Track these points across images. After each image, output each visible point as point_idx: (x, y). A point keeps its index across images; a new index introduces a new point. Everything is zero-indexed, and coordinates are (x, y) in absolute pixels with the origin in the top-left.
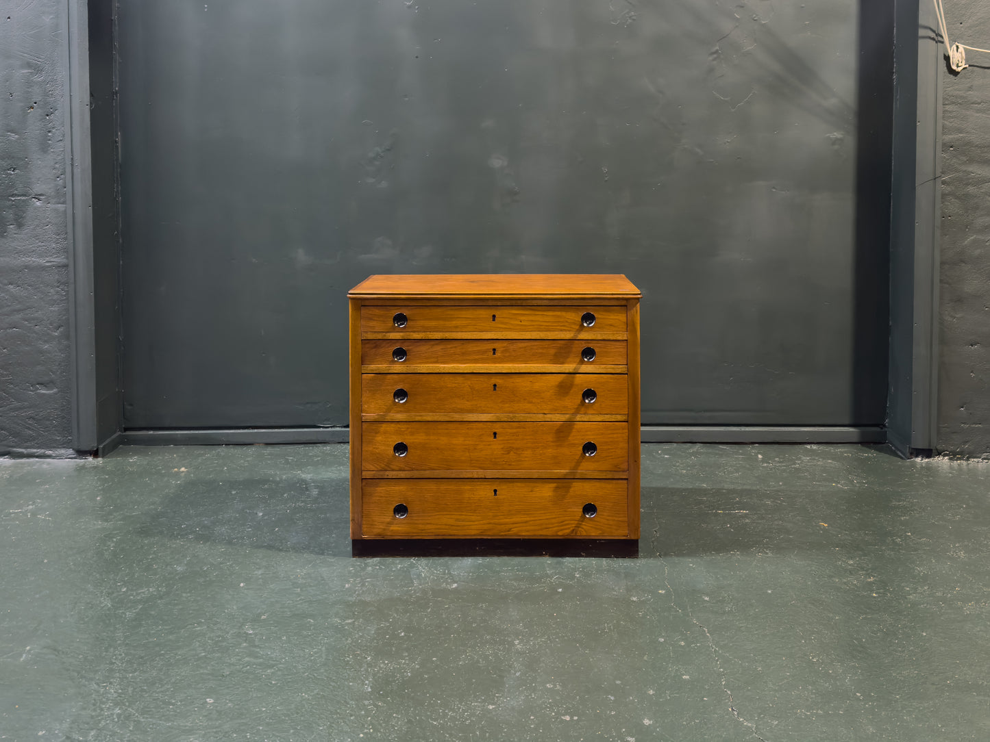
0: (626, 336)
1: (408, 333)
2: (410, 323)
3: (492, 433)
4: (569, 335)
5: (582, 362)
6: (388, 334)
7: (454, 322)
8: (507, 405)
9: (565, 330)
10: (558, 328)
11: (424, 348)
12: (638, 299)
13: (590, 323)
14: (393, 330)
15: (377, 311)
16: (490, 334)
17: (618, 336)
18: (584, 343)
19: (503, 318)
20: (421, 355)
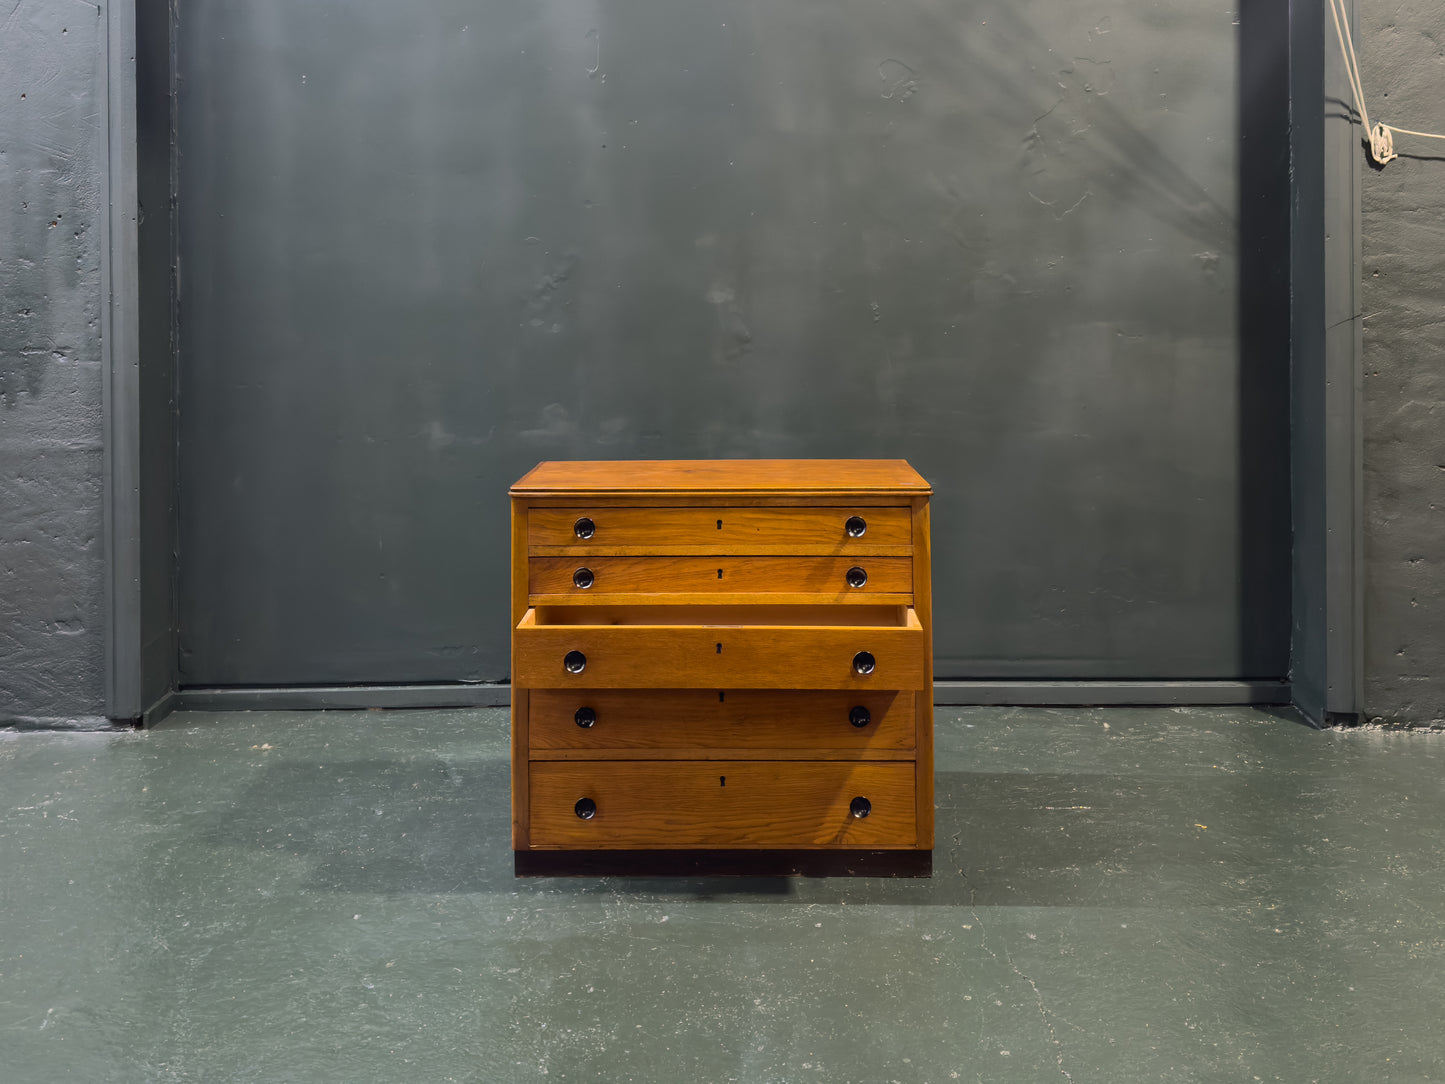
0: (909, 550)
1: (596, 548)
2: (599, 533)
3: (717, 694)
4: (828, 550)
5: (847, 589)
6: (568, 549)
7: (661, 531)
9: (823, 543)
10: (813, 539)
11: (619, 569)
12: (928, 496)
13: (859, 532)
14: (574, 542)
16: (714, 548)
17: (899, 551)
18: (850, 560)
19: (732, 524)
20: (614, 580)
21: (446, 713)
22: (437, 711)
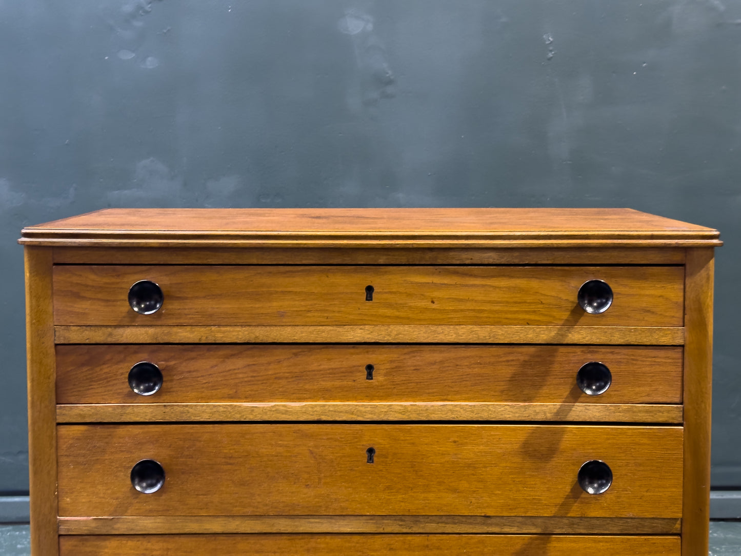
0: (680, 334)
1: (166, 330)
2: (172, 306)
4: (544, 334)
5: (576, 395)
6: (120, 331)
7: (275, 304)
8: (400, 497)
9: (538, 323)
10: (521, 316)
11: (204, 364)
12: (711, 247)
13: (601, 305)
14: (131, 320)
15: (91, 278)
16: (360, 331)
17: (662, 336)
18: (582, 351)
19: (391, 293)
20: (197, 381)
21: (21, 530)
22: (10, 528)
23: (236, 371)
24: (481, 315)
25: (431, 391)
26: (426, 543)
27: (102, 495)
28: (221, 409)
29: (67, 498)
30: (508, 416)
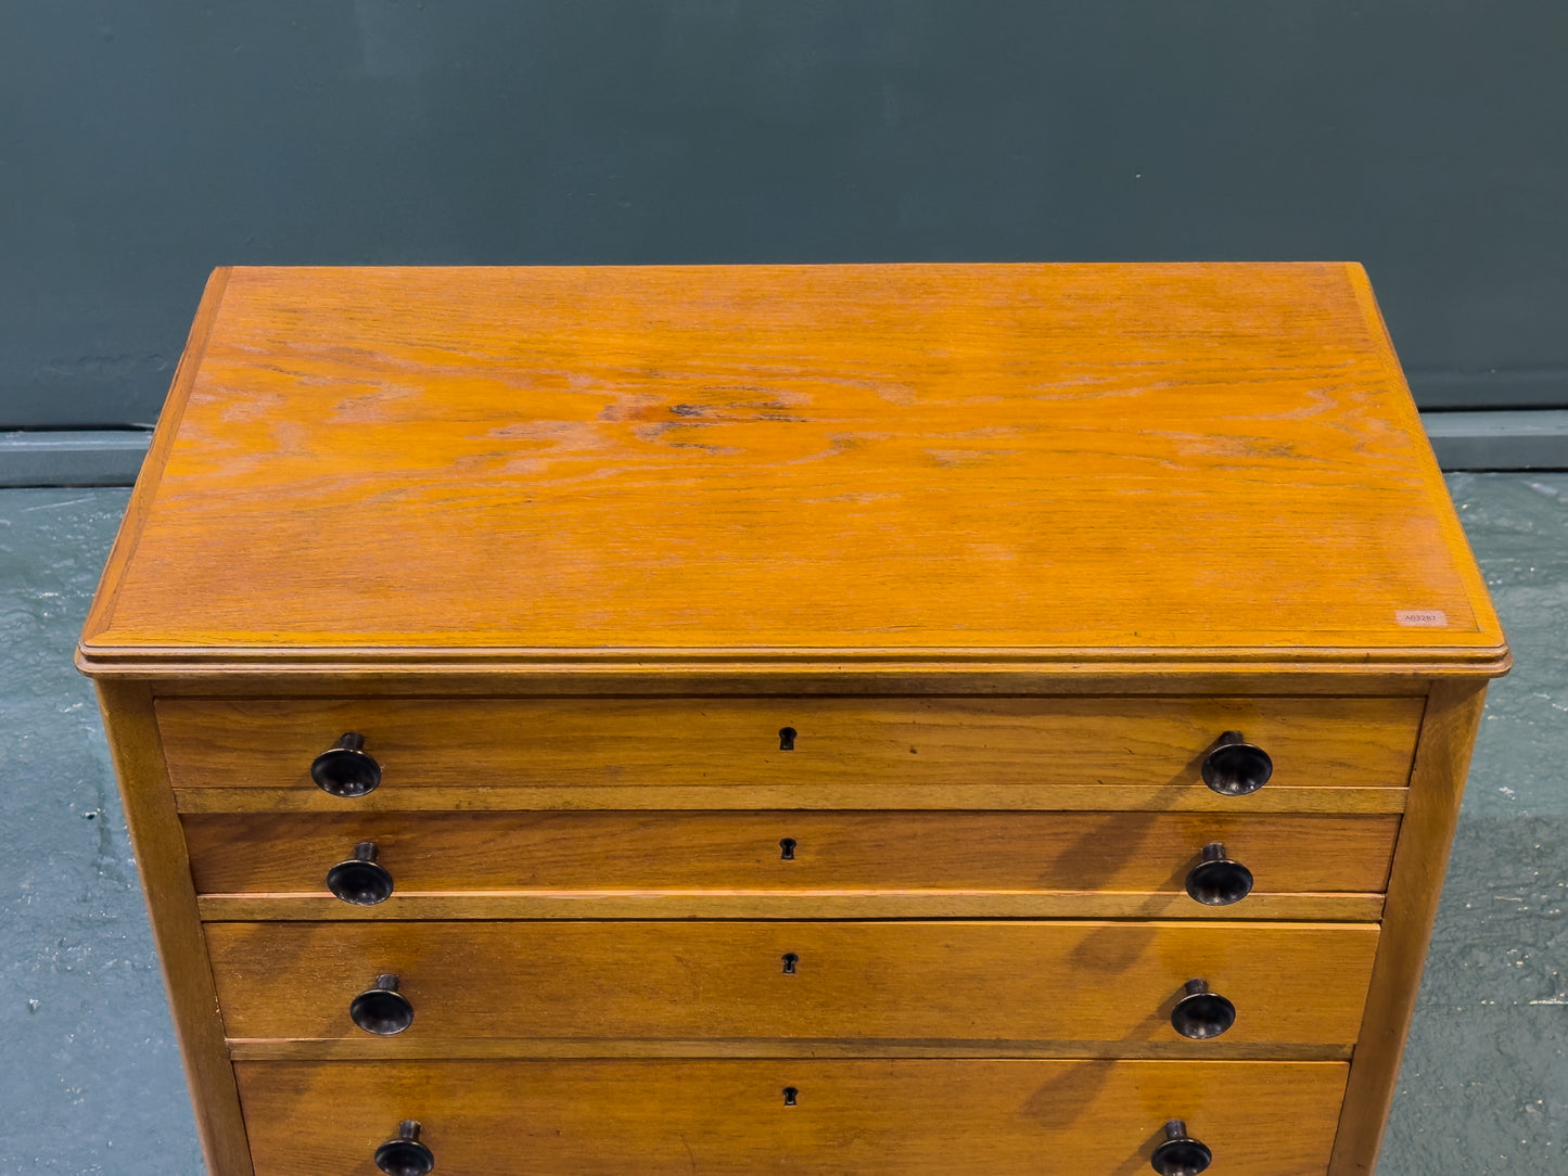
0: (1400, 798)
1: (392, 793)
2: (397, 759)
3: (779, 1092)
4: (1131, 798)
6: (302, 794)
7: (600, 755)
8: (843, 1016)
9: (1122, 781)
10: (1088, 771)
11: (467, 838)
15: (232, 718)
16: (768, 793)
17: (1362, 801)
18: (1202, 821)
19: (831, 738)
20: (458, 862)
23: (530, 848)
24: (1009, 770)
25: (904, 875)
26: (890, 1069)
27: (301, 1013)
28: (508, 902)
29: (238, 1015)
30: (1050, 910)
